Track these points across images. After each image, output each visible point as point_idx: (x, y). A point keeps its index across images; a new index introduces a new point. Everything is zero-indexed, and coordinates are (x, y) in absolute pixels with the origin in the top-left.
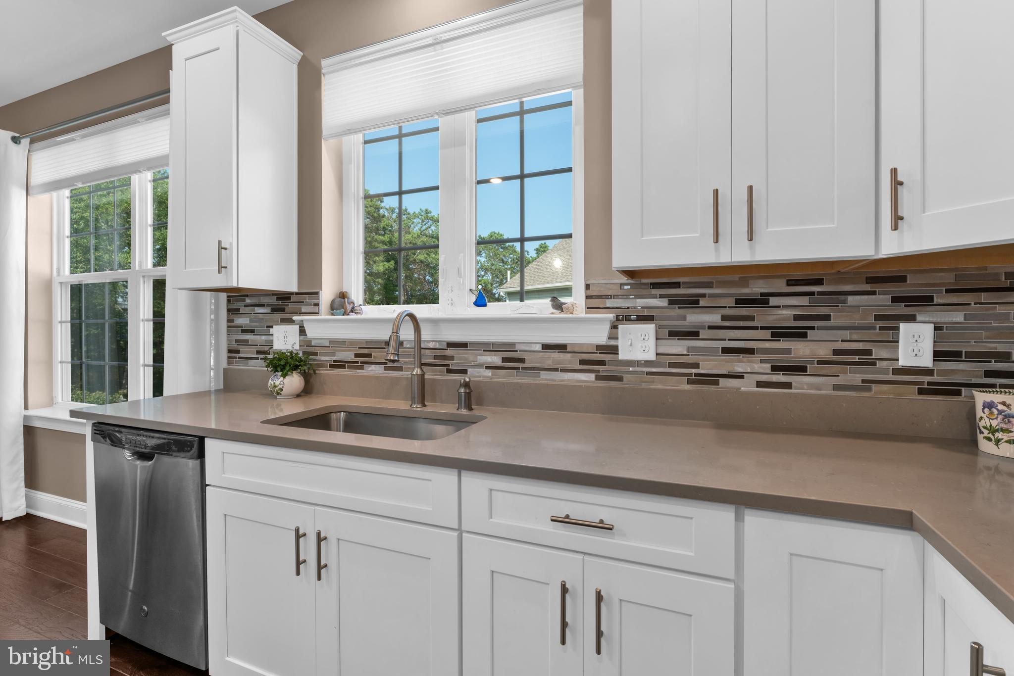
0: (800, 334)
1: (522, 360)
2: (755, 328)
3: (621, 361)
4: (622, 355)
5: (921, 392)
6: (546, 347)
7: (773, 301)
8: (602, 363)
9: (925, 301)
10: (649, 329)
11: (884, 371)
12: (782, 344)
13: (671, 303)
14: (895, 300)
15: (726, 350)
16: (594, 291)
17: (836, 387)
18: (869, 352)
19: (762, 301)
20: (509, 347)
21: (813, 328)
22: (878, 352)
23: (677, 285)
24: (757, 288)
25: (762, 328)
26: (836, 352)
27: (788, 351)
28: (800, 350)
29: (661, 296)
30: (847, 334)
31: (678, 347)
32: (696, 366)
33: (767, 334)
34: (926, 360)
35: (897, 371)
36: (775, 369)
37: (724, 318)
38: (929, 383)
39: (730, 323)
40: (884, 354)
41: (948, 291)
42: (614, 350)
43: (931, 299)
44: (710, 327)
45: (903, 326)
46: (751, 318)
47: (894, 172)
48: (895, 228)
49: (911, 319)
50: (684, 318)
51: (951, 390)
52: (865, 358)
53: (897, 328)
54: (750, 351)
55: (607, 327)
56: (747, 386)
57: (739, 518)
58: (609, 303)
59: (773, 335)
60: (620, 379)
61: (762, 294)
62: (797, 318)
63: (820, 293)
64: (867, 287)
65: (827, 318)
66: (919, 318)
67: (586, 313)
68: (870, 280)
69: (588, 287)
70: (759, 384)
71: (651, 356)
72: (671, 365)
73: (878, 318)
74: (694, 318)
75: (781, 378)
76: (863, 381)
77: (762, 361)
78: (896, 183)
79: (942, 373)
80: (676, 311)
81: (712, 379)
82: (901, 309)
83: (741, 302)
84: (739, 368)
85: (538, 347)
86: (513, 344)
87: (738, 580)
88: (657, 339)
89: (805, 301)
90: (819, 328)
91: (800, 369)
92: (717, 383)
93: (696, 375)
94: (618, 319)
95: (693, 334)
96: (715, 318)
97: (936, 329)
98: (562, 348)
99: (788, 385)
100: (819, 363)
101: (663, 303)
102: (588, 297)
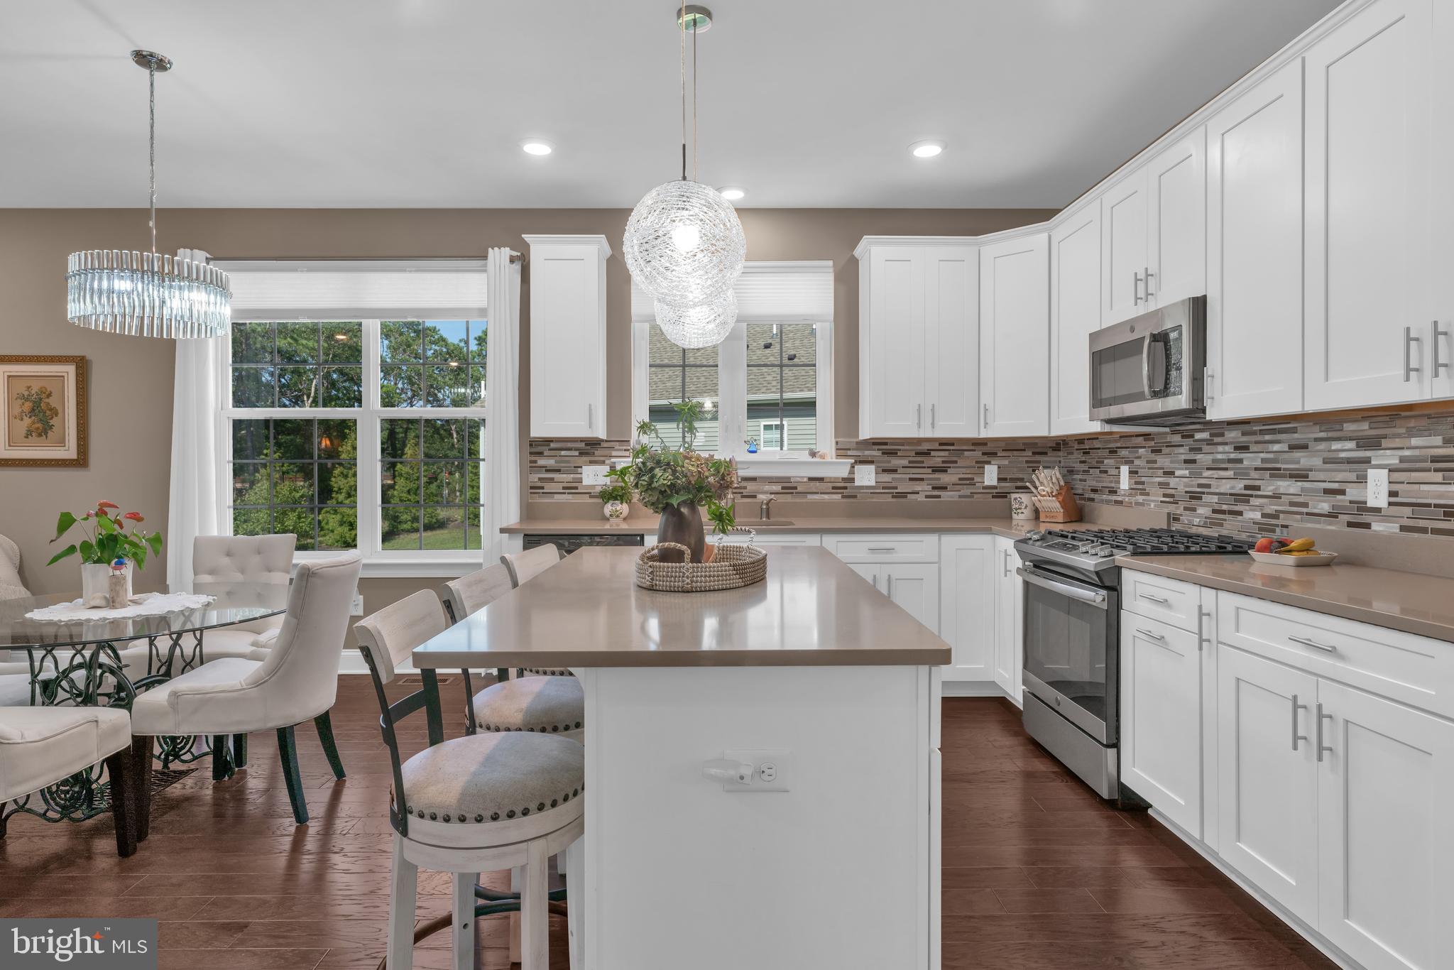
0: (943, 470)
1: (796, 488)
2: (925, 467)
3: (857, 486)
4: (857, 483)
5: (993, 497)
6: (811, 479)
7: (933, 453)
8: (845, 488)
9: (994, 454)
10: (872, 468)
11: (979, 488)
12: (937, 475)
13: (883, 453)
14: (984, 454)
15: (911, 479)
16: (839, 447)
17: (960, 497)
18: (973, 479)
19: (927, 453)
20: (787, 479)
21: (950, 467)
22: (977, 479)
23: (886, 444)
24: (925, 447)
25: (928, 467)
26: (960, 479)
27: (939, 479)
28: (945, 478)
29: (878, 450)
30: (964, 470)
31: (887, 478)
32: (896, 488)
33: (930, 470)
34: (995, 482)
35: (985, 488)
36: (934, 488)
37: (910, 462)
38: (996, 493)
39: (913, 465)
40: (980, 480)
41: (1003, 450)
42: (852, 480)
43: (996, 454)
44: (903, 467)
45: (986, 466)
46: (923, 462)
47: (985, 405)
48: (985, 427)
49: (989, 463)
50: (889, 462)
51: (1004, 495)
52: (970, 482)
53: (984, 467)
54: (922, 480)
55: (849, 467)
56: (921, 498)
57: (940, 539)
58: (850, 453)
59: (933, 471)
60: (855, 497)
61: (928, 450)
62: (943, 462)
63: (953, 450)
64: (973, 448)
65: (956, 462)
66: (992, 462)
67: (837, 458)
68: (974, 444)
69: (837, 443)
70: (927, 497)
71: (873, 483)
72: (884, 488)
73: (977, 462)
74: (895, 462)
75: (936, 493)
76: (971, 493)
77: (928, 485)
78: (986, 410)
79: (1001, 487)
80: (886, 458)
81: (903, 495)
82: (986, 458)
83: (918, 454)
84: (918, 488)
85: (805, 480)
86: (789, 478)
87: (939, 562)
88: (876, 473)
89: (946, 453)
90: (953, 467)
91: (944, 488)
92: (906, 497)
93: (896, 493)
94: (856, 462)
95: (895, 471)
96: (905, 462)
97: (999, 467)
98: (821, 479)
99: (939, 497)
100: (953, 484)
101: (879, 453)
102: (837, 449)
